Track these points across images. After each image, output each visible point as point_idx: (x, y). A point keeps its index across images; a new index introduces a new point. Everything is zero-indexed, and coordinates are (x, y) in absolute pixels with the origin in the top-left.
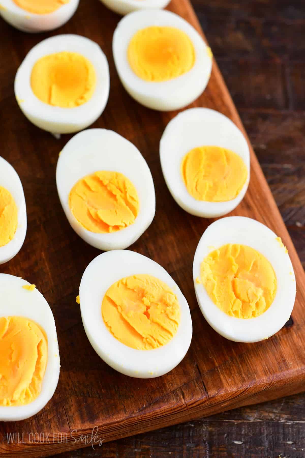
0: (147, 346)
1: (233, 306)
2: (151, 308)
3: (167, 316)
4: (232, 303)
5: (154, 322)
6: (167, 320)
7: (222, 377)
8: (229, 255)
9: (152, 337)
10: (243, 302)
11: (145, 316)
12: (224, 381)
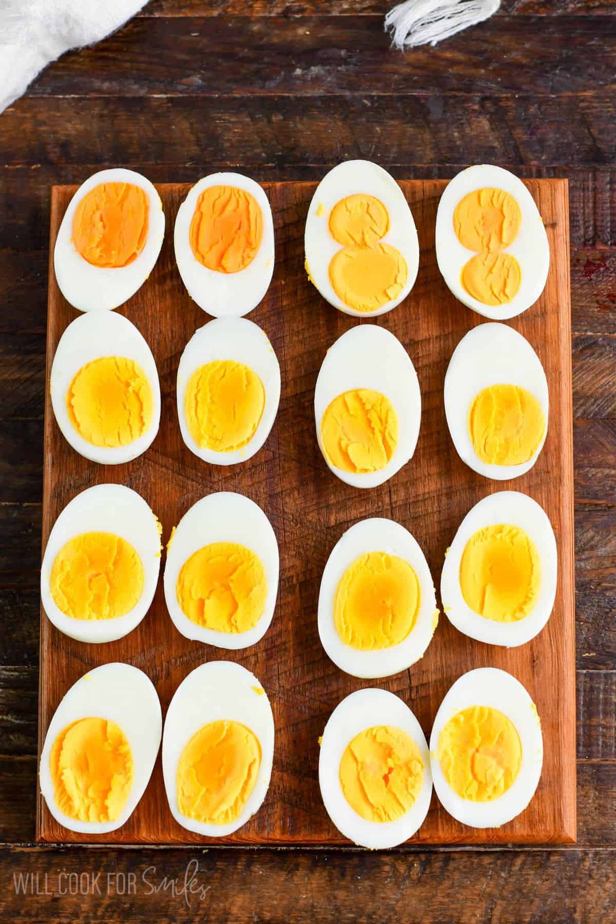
0: (376, 818)
1: (467, 789)
2: (394, 773)
3: (407, 788)
4: (467, 784)
5: (390, 792)
6: (405, 792)
7: (440, 821)
8: (474, 721)
9: (384, 809)
10: (480, 783)
11: (383, 782)
12: (440, 826)
